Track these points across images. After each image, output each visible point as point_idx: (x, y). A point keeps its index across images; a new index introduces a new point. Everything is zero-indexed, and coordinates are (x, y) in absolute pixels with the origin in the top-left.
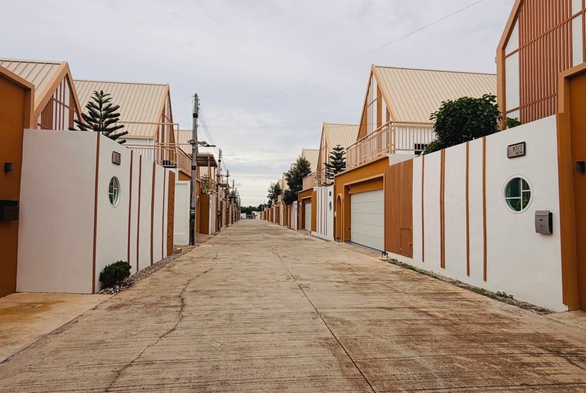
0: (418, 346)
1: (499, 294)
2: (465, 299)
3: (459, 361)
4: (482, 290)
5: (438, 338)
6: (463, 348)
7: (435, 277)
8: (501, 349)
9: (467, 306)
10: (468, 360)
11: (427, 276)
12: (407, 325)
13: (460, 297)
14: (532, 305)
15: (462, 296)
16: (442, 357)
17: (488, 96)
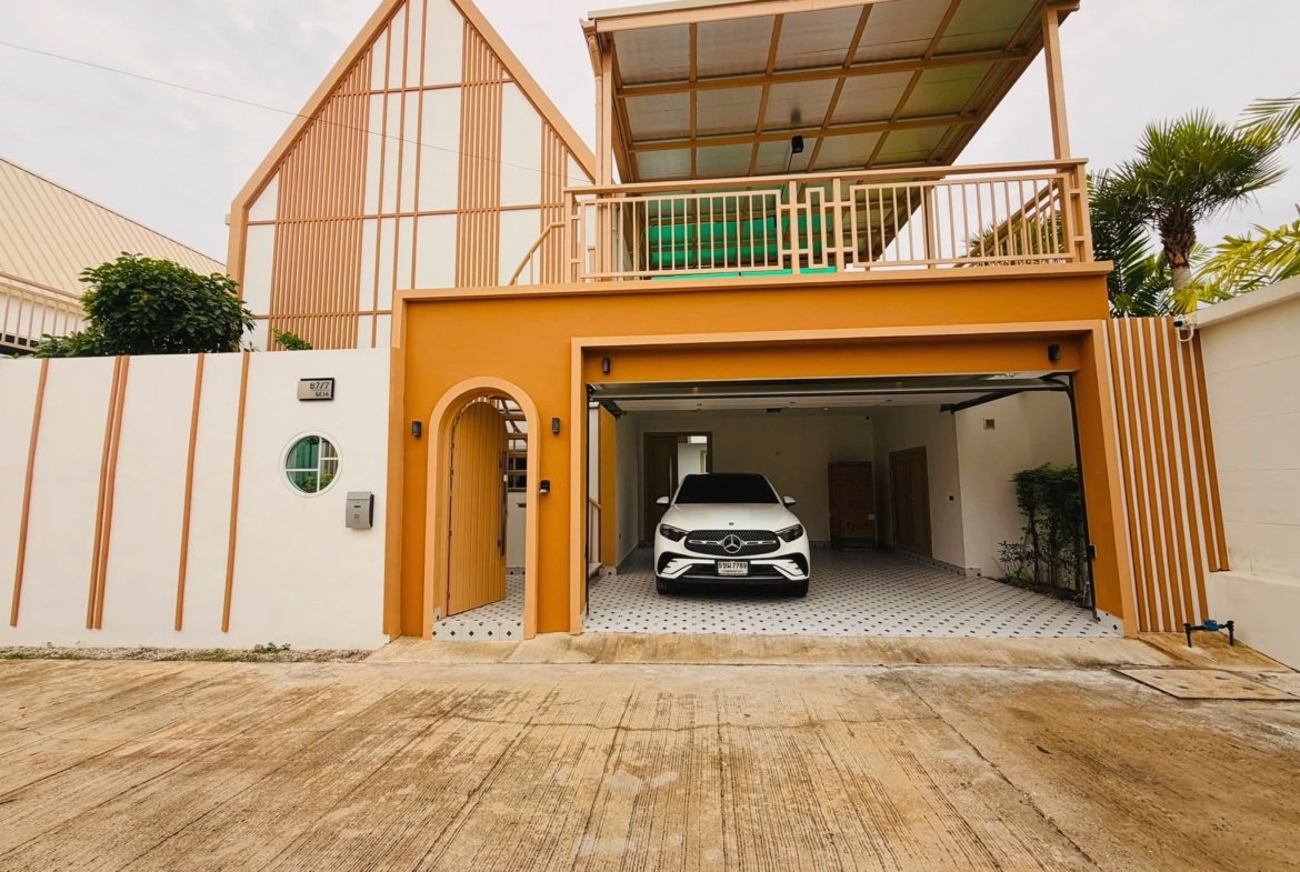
0: (221, 853)
1: (260, 650)
2: (202, 685)
3: (343, 825)
4: (217, 651)
5: (246, 801)
6: (318, 790)
7: (69, 657)
8: (376, 751)
9: (225, 696)
10: (355, 808)
11: (43, 662)
12: (125, 817)
13: (186, 683)
14: (331, 652)
15: (189, 679)
16: (303, 840)
17: (222, 279)
